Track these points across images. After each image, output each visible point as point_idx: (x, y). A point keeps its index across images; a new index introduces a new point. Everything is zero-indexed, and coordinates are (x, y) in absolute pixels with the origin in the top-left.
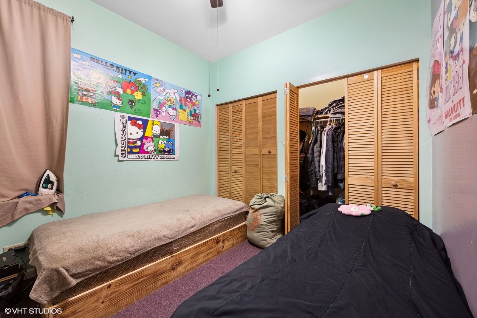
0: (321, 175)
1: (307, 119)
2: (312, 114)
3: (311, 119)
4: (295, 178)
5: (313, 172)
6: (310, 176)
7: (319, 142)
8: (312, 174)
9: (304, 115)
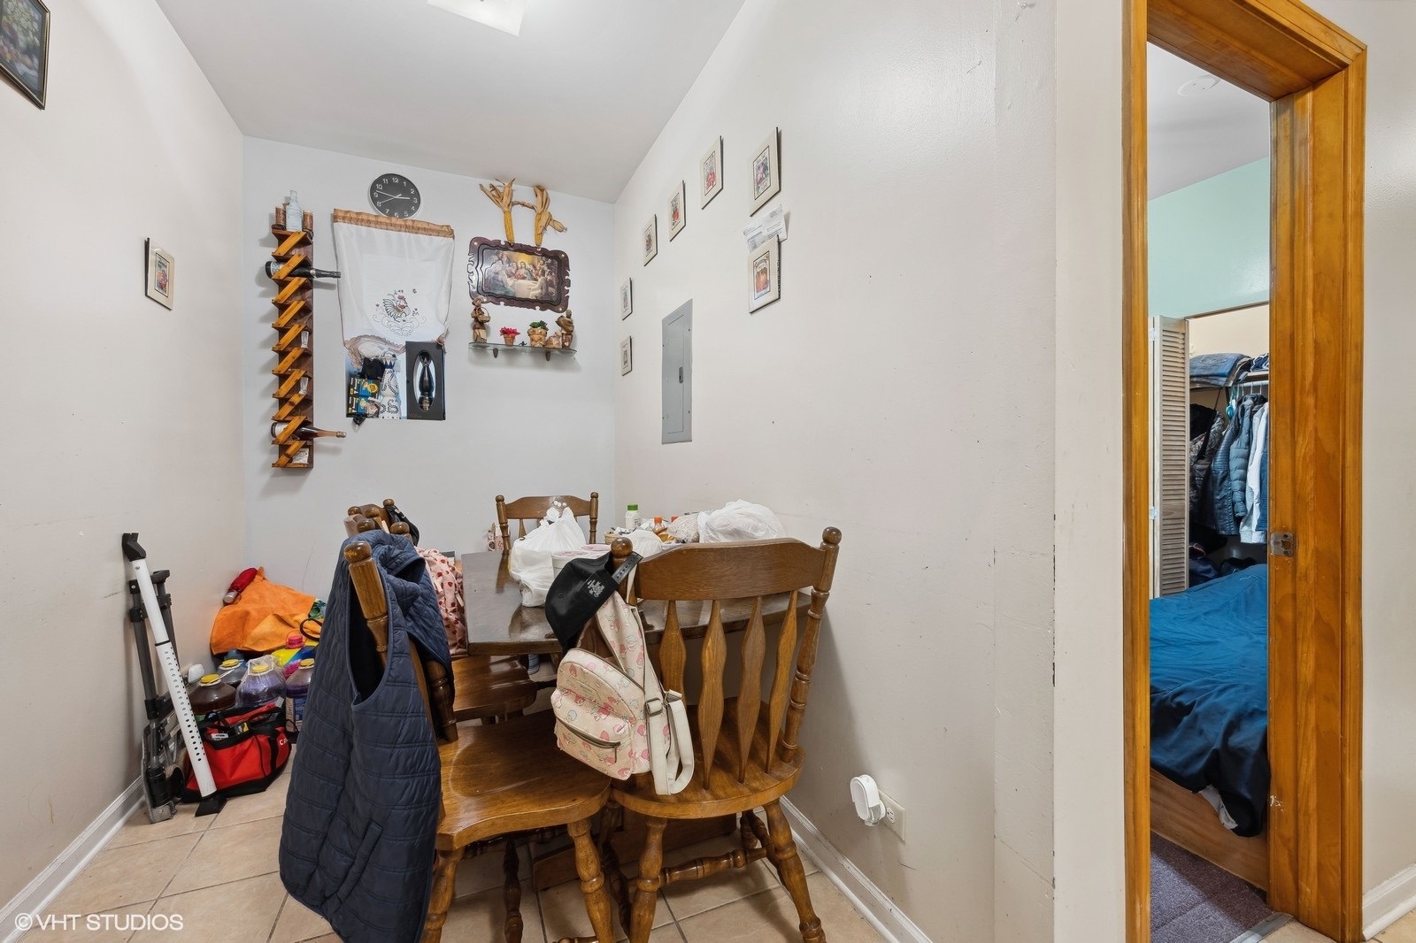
0: (1249, 509)
1: (1213, 382)
2: (1228, 371)
3: (1227, 381)
4: (1176, 514)
5: (1228, 502)
6: (1219, 511)
7: (1244, 436)
8: (1224, 507)
9: (1206, 373)
